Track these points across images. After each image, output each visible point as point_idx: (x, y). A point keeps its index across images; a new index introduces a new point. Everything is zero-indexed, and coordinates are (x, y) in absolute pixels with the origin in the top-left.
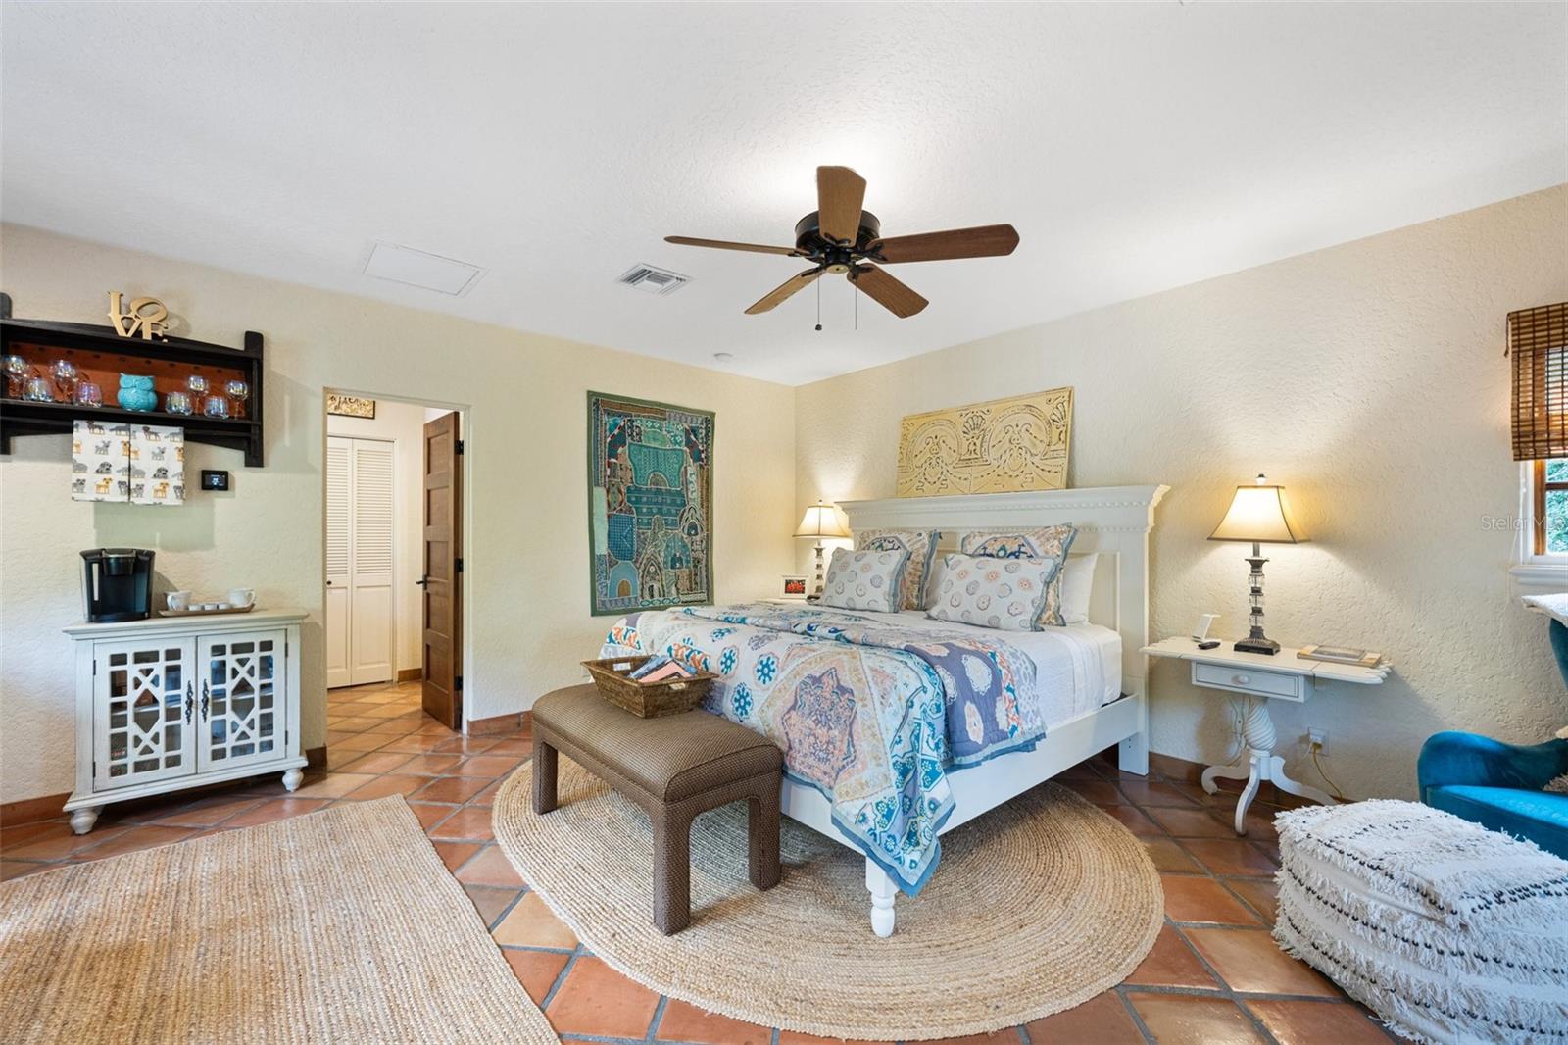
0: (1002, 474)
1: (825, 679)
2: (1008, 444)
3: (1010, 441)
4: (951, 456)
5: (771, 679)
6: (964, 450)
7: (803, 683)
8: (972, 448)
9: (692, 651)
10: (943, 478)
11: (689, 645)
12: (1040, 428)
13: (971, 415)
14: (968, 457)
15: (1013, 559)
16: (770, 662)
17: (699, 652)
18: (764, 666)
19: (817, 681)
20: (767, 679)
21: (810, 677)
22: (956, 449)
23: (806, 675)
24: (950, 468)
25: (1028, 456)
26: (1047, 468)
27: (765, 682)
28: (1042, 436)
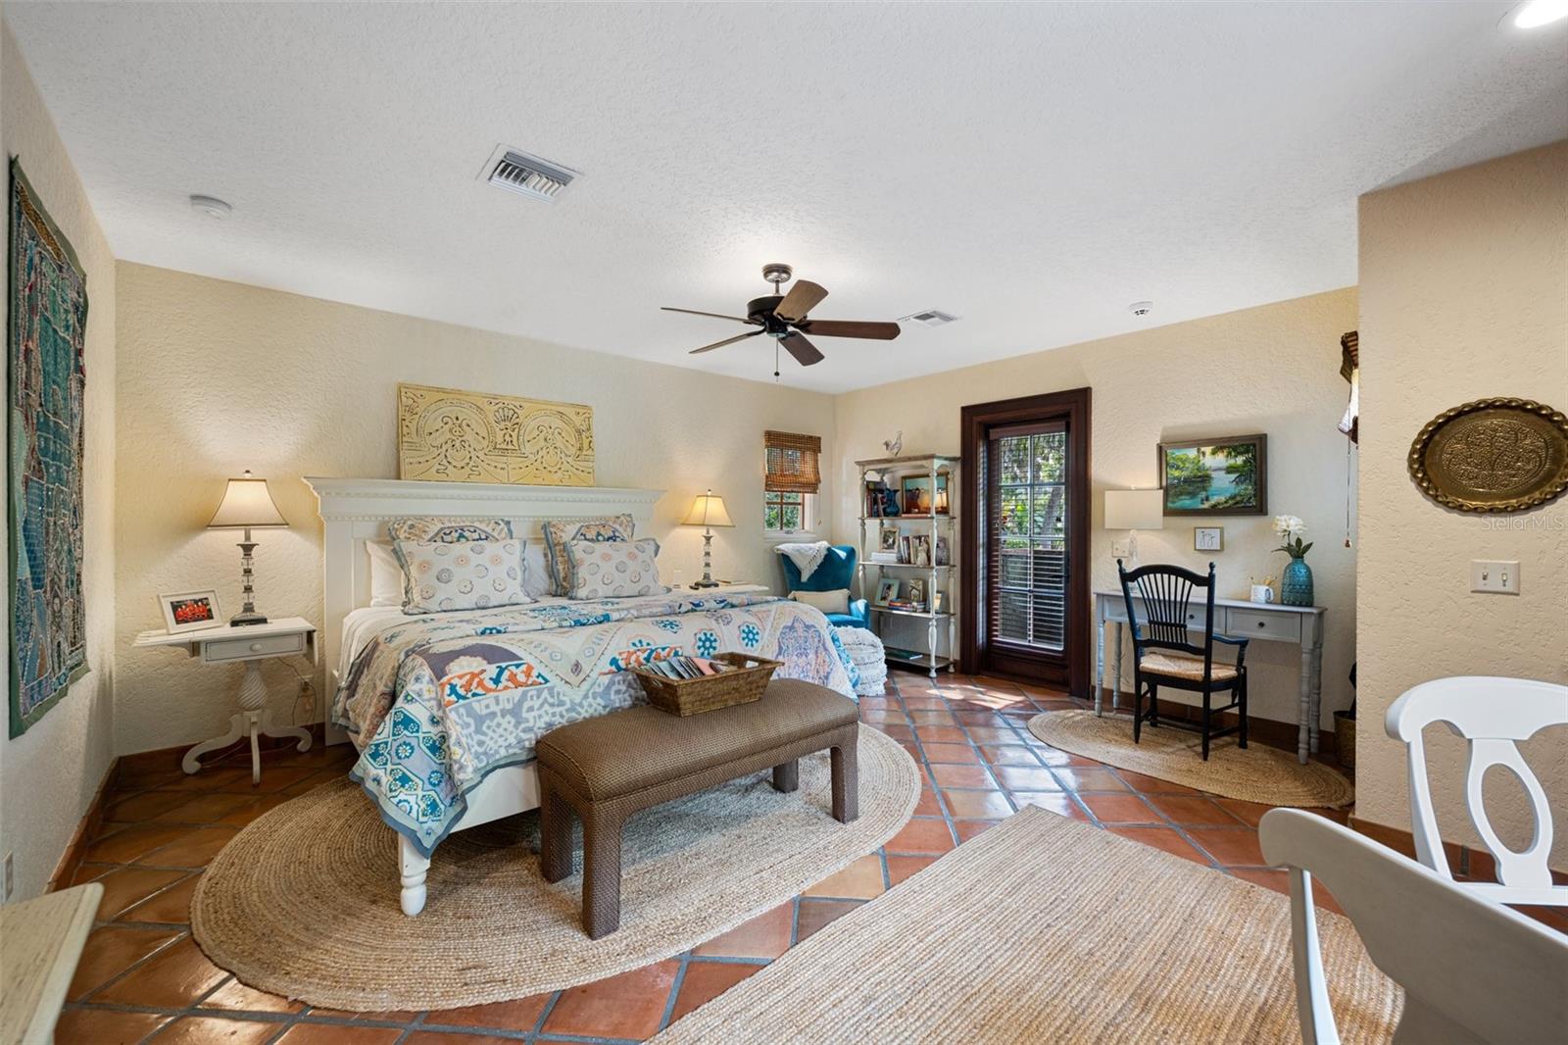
0: (541, 468)
1: (796, 625)
2: (543, 443)
3: (546, 439)
4: (479, 442)
5: (757, 641)
6: (500, 440)
7: (782, 633)
8: (508, 438)
9: (652, 651)
10: (472, 463)
11: (645, 647)
12: (570, 435)
13: (501, 405)
14: (504, 446)
15: (611, 542)
16: (708, 636)
17: (663, 649)
18: (747, 634)
19: (792, 628)
20: (754, 642)
21: (785, 627)
22: (486, 436)
23: (782, 627)
24: (481, 454)
25: (563, 455)
26: (581, 469)
27: (752, 645)
28: (573, 441)
